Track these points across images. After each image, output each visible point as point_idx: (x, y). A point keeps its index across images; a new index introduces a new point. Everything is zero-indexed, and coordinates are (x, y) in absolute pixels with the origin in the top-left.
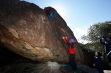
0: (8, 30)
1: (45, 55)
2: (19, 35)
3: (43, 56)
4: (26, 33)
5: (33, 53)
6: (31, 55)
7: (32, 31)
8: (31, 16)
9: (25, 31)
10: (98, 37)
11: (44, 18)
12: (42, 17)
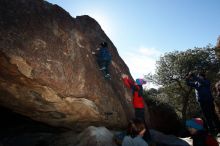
0: (8, 59)
1: (84, 113)
2: (33, 71)
3: (78, 116)
4: (48, 67)
5: (58, 109)
6: (51, 115)
7: (59, 63)
8: (56, 32)
9: (46, 62)
10: (175, 77)
11: (81, 38)
12: (76, 35)
